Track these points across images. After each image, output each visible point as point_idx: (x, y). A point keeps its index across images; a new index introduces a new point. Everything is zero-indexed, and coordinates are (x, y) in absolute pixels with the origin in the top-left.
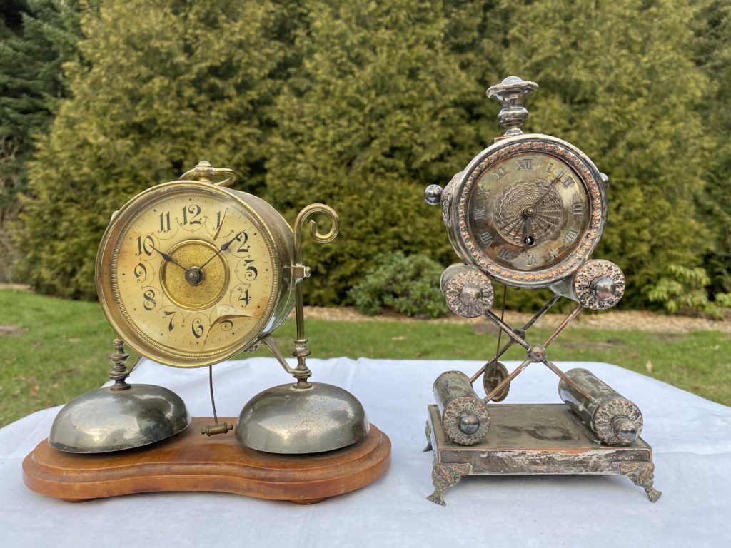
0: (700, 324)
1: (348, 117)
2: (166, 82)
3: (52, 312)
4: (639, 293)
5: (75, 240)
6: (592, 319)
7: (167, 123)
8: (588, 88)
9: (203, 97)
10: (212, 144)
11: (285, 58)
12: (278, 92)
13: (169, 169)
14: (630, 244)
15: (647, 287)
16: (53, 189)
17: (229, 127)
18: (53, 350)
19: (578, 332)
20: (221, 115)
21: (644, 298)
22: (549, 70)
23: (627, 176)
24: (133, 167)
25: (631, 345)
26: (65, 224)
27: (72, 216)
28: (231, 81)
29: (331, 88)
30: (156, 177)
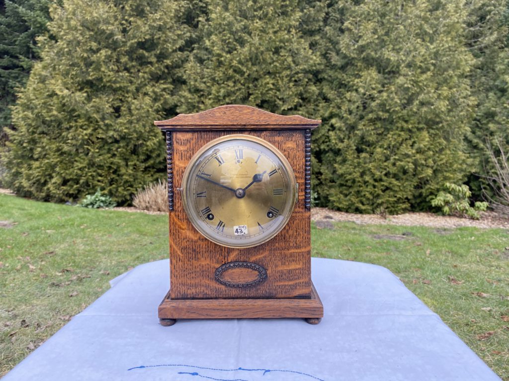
0: (464, 222)
1: (233, 80)
2: (109, 53)
3: (33, 211)
4: (426, 202)
5: (47, 161)
6: (394, 218)
7: (109, 81)
8: (395, 64)
9: (134, 63)
10: (140, 97)
11: (191, 37)
12: (186, 60)
13: (112, 113)
14: (419, 169)
15: (430, 197)
16: (30, 125)
17: (151, 84)
18: (37, 238)
19: (385, 227)
20: (146, 75)
21: (429, 204)
22: (369, 51)
23: (419, 123)
24: (87, 111)
25: (418, 237)
26: (39, 149)
27: (44, 144)
28: (153, 53)
29: (222, 59)
30: (103, 119)
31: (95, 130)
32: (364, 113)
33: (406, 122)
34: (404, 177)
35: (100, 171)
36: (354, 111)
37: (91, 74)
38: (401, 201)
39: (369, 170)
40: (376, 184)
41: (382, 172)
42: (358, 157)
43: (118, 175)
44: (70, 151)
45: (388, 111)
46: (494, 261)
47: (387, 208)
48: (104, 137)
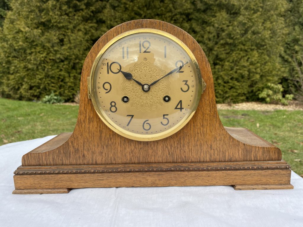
0: (279, 107)
3: (10, 106)
4: (255, 95)
5: (18, 75)
6: (236, 105)
7: (56, 22)
8: (238, 7)
9: (71, 10)
10: (76, 32)
12: (104, 7)
13: (58, 42)
14: (251, 75)
15: (258, 92)
16: (6, 52)
17: (83, 23)
18: (11, 123)
19: (231, 111)
20: (79, 18)
21: (257, 97)
23: (252, 46)
24: (42, 42)
25: (251, 117)
26: (13, 68)
27: (16, 64)
28: (83, 2)
29: (127, 6)
30: (53, 46)
31: (48, 54)
32: (218, 40)
33: (244, 45)
34: (242, 80)
35: (53, 80)
36: (212, 39)
37: (43, 17)
38: (240, 95)
39: (221, 76)
40: (225, 85)
41: (228, 77)
42: (215, 68)
43: (65, 83)
44: (33, 68)
45: (232, 38)
46: (299, 130)
47: (232, 99)
48: (54, 58)
